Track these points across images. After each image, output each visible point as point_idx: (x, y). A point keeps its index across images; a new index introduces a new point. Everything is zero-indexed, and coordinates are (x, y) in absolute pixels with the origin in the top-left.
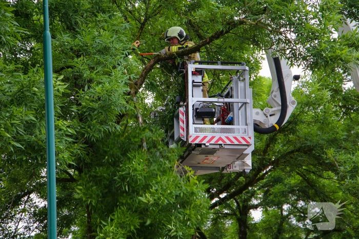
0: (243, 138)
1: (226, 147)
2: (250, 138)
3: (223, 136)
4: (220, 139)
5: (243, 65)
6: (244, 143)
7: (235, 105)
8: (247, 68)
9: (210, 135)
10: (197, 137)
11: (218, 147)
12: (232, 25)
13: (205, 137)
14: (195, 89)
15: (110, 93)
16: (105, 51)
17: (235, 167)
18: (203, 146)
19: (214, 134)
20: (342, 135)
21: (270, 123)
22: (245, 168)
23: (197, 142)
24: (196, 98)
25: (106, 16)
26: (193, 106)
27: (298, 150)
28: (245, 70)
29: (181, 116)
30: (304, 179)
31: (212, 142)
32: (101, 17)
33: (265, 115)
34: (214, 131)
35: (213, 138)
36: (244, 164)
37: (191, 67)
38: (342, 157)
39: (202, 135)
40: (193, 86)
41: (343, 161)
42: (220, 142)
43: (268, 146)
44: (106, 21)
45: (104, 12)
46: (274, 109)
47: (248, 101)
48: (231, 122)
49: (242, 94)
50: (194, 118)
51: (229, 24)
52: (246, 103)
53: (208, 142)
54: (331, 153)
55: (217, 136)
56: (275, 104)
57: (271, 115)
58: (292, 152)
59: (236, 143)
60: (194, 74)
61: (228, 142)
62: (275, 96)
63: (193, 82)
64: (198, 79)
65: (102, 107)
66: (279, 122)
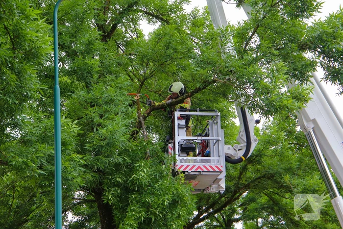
0: (216, 167)
1: (204, 173)
2: (222, 166)
3: (201, 165)
4: (199, 167)
5: (216, 112)
6: (217, 170)
7: (211, 142)
8: (219, 114)
9: (191, 165)
10: (182, 166)
11: (197, 173)
12: (207, 83)
13: (188, 166)
14: (180, 130)
15: (112, 133)
16: (111, 101)
17: (213, 189)
18: (186, 173)
19: (195, 164)
20: (295, 165)
21: (238, 155)
22: (220, 189)
23: (182, 170)
24: (181, 136)
25: (113, 77)
26: (179, 143)
27: (264, 177)
28: (217, 116)
29: (170, 150)
30: (271, 199)
31: (193, 170)
32: (109, 77)
33: (235, 149)
34: (195, 161)
35: (194, 166)
36: (219, 187)
37: (177, 114)
38: (296, 181)
39: (185, 165)
40: (179, 128)
41: (296, 184)
42: (199, 170)
43: (241, 174)
44: (113, 81)
45: (111, 74)
46: (241, 145)
47: (220, 139)
48: (208, 155)
49: (216, 134)
50: (180, 152)
51: (205, 82)
52: (218, 140)
53: (190, 170)
54: (287, 178)
55: (197, 165)
56: (242, 141)
57: (239, 150)
58: (259, 178)
59: (211, 170)
60: (179, 118)
61: (206, 170)
62: (242, 136)
63: (179, 124)
64: (183, 122)
65: (108, 144)
66: (245, 155)
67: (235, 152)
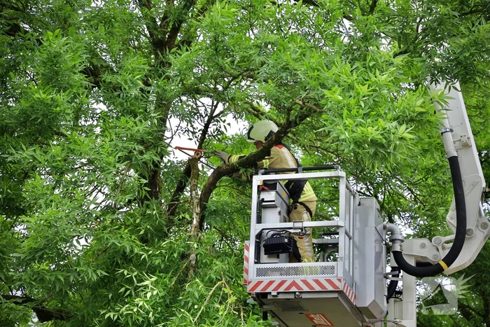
0: (329, 281)
1: (304, 296)
2: (340, 280)
4: (294, 284)
6: (330, 288)
8: (342, 174)
9: (277, 278)
10: (260, 283)
11: (292, 296)
13: (271, 283)
18: (269, 297)
19: (284, 277)
23: (258, 290)
24: (266, 223)
29: (246, 252)
31: (281, 290)
33: (436, 248)
35: (283, 282)
37: (259, 180)
39: (266, 279)
42: (294, 289)
53: (275, 289)
55: (289, 279)
59: (318, 288)
60: (261, 189)
61: (306, 289)
63: (261, 201)
64: (271, 196)
67: (436, 252)
